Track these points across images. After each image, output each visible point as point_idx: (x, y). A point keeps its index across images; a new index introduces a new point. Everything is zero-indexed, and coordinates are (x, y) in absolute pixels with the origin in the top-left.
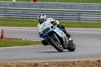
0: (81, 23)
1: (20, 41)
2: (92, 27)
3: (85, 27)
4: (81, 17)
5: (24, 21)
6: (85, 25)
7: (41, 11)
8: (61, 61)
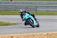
0: (37, 13)
1: (4, 23)
2: (43, 15)
3: (40, 15)
4: (37, 9)
5: (5, 12)
6: (40, 14)
7: (15, 6)
8: (27, 34)
